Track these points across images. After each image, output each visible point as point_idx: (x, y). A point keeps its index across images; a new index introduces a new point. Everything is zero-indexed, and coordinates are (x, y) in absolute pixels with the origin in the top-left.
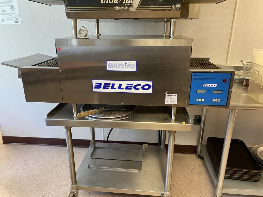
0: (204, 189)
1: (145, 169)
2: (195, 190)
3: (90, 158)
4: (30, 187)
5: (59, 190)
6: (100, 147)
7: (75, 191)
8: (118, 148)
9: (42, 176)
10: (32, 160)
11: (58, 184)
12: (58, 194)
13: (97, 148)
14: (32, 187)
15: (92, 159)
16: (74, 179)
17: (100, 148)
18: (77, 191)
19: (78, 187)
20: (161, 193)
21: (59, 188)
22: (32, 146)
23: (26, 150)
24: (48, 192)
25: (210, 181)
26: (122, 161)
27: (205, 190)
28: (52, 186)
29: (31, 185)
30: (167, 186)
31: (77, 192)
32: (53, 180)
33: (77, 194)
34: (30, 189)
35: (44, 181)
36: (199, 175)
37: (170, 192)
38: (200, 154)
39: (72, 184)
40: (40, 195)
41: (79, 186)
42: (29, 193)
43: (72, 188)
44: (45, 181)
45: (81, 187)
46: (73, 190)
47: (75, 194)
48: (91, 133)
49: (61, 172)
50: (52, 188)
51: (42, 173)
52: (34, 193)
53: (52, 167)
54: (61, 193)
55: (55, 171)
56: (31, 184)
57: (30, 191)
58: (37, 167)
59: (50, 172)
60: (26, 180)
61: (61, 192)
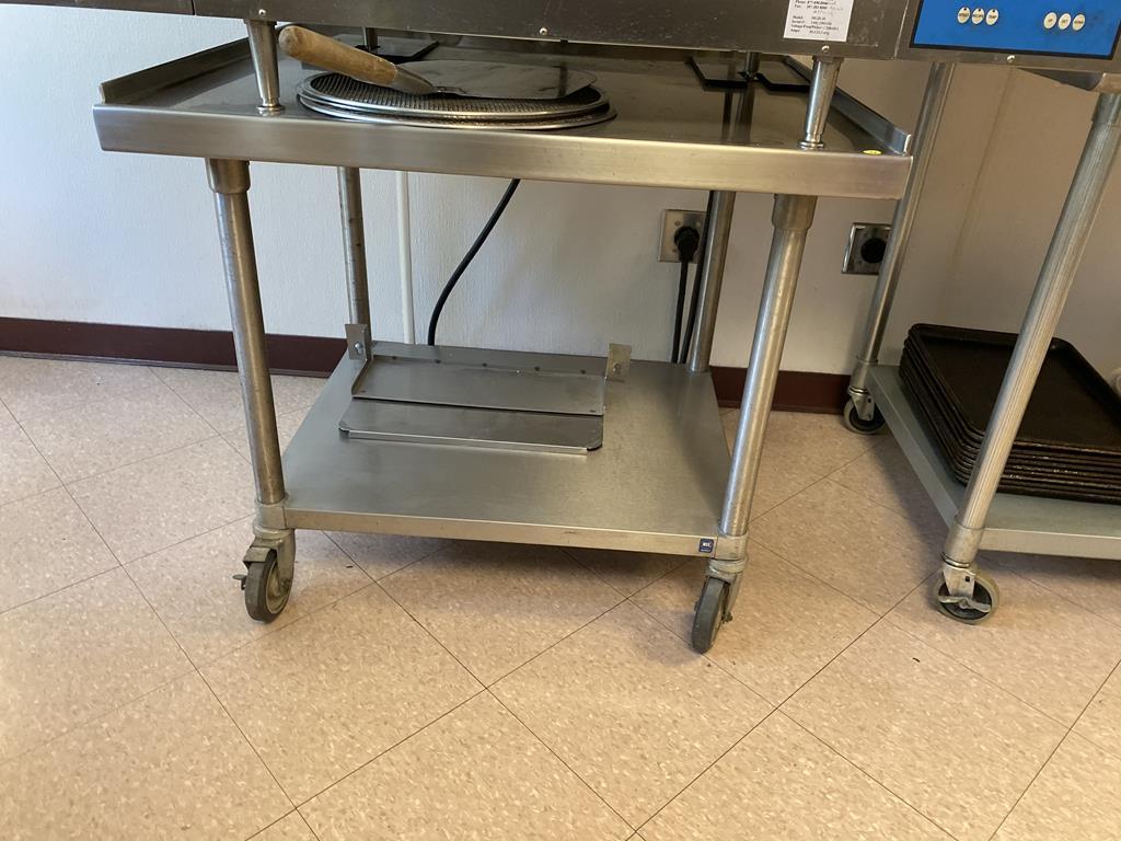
0: (883, 543)
1: (620, 448)
2: (843, 548)
3: (351, 397)
4: (51, 528)
5: (198, 542)
6: (395, 358)
7: (279, 537)
8: (485, 365)
9: (109, 483)
10: (52, 421)
11: (191, 520)
12: (192, 560)
13: (379, 359)
14: (58, 528)
15: (359, 403)
16: (272, 473)
17: (395, 364)
18: (286, 534)
19: (293, 514)
20: (702, 540)
21: (198, 533)
22: (52, 363)
23: (22, 379)
24: (144, 552)
25: (905, 514)
26: (508, 414)
27: (886, 551)
28: (163, 525)
29: (56, 520)
30: (734, 508)
31: (288, 541)
32: (167, 503)
33: (288, 549)
34: (50, 535)
35: (119, 506)
36: (855, 495)
37: (743, 539)
38: (863, 407)
39: (264, 499)
40: (100, 560)
41: (296, 507)
42: (46, 551)
43: (264, 521)
44: (123, 505)
45: (307, 514)
46: (265, 531)
47: (281, 545)
48: (352, 287)
49: (204, 470)
50: (164, 533)
51: (107, 472)
52: (69, 552)
53: (156, 450)
54: (206, 555)
55: (176, 466)
56: (55, 515)
57: (47, 544)
58: (82, 448)
59: (150, 471)
60: (28, 500)
61: (209, 549)
